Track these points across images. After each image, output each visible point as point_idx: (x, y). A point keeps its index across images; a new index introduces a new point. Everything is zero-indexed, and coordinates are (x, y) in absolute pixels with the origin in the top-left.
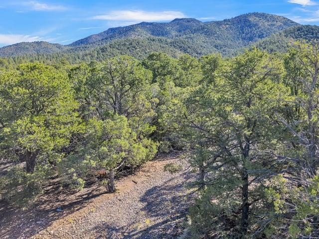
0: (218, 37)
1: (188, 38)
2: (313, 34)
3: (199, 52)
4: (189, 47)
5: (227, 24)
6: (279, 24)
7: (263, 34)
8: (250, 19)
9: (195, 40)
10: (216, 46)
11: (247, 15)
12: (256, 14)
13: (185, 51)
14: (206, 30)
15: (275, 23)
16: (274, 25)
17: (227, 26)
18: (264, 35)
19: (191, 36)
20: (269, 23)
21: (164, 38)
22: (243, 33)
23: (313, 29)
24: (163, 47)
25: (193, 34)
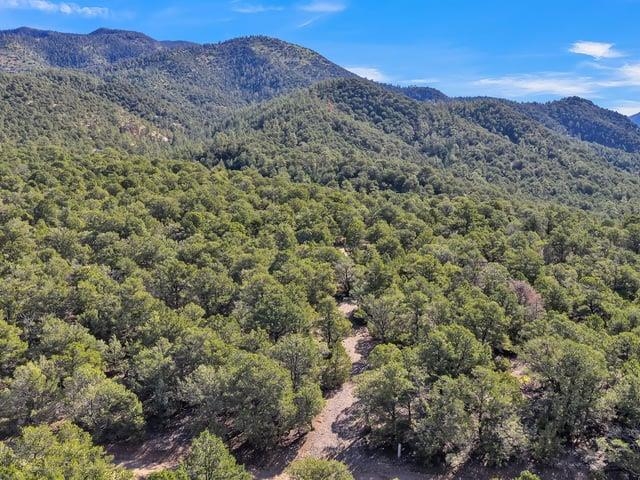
0: (195, 79)
1: (134, 76)
2: (362, 97)
3: (162, 110)
4: (140, 100)
5: (211, 54)
6: (304, 62)
7: (278, 81)
8: (253, 49)
9: (148, 82)
10: (192, 99)
11: (248, 39)
12: (263, 40)
13: (133, 108)
14: (169, 62)
15: (298, 59)
16: (296, 64)
17: (212, 58)
18: (281, 84)
19: (138, 71)
20: (288, 60)
21: (81, 74)
22: (242, 75)
23: (361, 88)
24: (86, 98)
25: (144, 68)
